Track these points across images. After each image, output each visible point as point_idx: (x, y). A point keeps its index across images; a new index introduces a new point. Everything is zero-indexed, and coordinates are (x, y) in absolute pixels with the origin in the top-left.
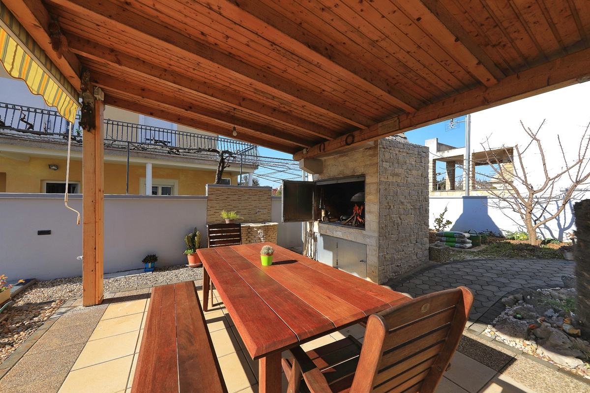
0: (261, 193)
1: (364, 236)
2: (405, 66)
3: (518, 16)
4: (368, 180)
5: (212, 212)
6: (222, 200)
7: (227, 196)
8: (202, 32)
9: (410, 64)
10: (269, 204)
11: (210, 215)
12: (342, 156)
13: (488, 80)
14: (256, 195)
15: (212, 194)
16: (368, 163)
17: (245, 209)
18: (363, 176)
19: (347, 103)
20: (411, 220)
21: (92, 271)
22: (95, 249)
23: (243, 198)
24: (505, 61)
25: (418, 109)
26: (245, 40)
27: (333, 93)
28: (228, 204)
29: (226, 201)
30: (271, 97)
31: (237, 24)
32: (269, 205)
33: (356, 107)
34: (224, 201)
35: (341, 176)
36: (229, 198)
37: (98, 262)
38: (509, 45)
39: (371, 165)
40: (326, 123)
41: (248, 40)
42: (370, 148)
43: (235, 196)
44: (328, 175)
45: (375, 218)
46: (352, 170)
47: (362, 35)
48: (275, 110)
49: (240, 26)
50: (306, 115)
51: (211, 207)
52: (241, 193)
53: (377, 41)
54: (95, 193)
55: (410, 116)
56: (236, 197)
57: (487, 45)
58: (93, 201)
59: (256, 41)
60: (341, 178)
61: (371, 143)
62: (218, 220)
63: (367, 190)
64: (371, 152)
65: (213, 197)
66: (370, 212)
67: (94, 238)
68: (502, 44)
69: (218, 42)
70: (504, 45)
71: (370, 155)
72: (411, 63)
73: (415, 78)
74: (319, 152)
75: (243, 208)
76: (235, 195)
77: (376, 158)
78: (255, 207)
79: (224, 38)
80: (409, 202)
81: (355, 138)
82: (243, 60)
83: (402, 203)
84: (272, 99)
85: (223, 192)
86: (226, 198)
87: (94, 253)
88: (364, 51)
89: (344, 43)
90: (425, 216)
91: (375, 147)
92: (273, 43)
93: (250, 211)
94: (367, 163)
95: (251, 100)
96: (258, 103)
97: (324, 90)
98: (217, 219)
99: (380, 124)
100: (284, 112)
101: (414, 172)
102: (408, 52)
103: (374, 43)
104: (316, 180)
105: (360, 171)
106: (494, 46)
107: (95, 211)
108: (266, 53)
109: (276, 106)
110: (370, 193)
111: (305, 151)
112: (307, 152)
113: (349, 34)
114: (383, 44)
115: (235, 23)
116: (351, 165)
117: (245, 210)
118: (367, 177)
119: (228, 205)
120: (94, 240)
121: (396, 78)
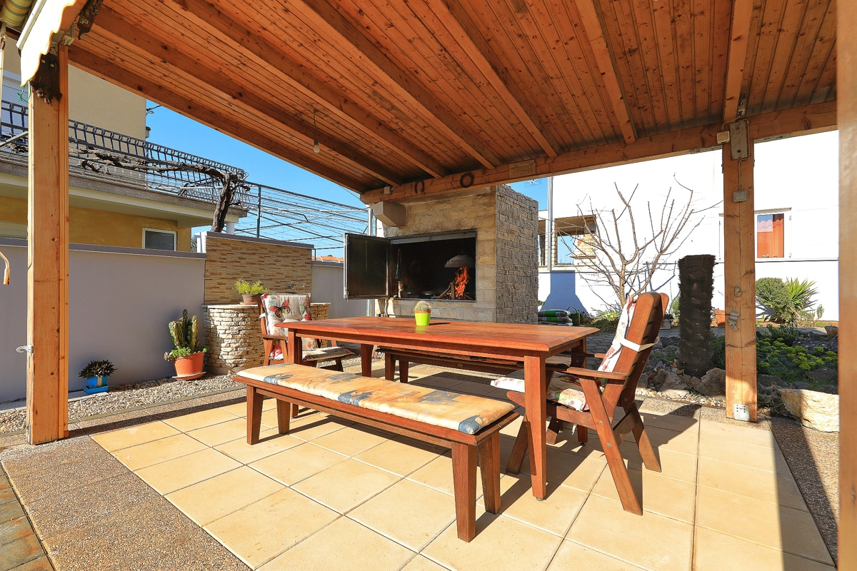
0: (296, 254)
1: (476, 310)
2: (563, 108)
3: (662, 90)
4: (481, 236)
5: (214, 283)
6: (232, 262)
7: (240, 256)
8: (360, 10)
9: (569, 107)
10: (308, 272)
11: (211, 288)
12: (441, 203)
13: (630, 137)
14: (288, 257)
15: (214, 250)
16: (482, 214)
17: (271, 279)
18: (474, 231)
19: (483, 133)
20: (523, 290)
21: (52, 374)
22: (58, 331)
23: (267, 260)
24: (642, 123)
25: (558, 155)
26: (410, 35)
27: (474, 118)
29: (239, 264)
30: (388, 106)
31: (418, 18)
32: (308, 275)
33: (489, 139)
34: (235, 264)
35: (439, 231)
36: (243, 259)
37: (63, 358)
38: (650, 110)
39: (485, 217)
40: (440, 153)
41: (415, 35)
42: (484, 195)
43: (254, 256)
44: (415, 229)
45: (491, 285)
46: (457, 223)
47: (541, 68)
48: (380, 124)
49: (420, 20)
50: (420, 138)
51: (212, 274)
52: (264, 251)
53: (552, 78)
54: (59, 224)
55: (548, 161)
56: (256, 258)
57: (635, 106)
58: (53, 239)
59: (426, 41)
60: (438, 234)
61: (487, 188)
62: (225, 298)
63: (479, 249)
64: (486, 200)
65: (215, 256)
66: (484, 278)
67: (55, 311)
68: (645, 108)
69: (373, 27)
70: (646, 110)
71: (485, 204)
72: (571, 106)
73: (567, 121)
74: (414, 193)
75: (268, 277)
76: (254, 254)
77: (493, 208)
78: (286, 277)
79: (386, 25)
80: (522, 268)
81: (475, 179)
82: (388, 55)
83: (516, 267)
84: (388, 110)
85: (234, 248)
87: (57, 340)
88: (535, 83)
89: (520, 71)
90: (535, 287)
91: (492, 194)
92: (445, 49)
93: (278, 283)
94: (479, 215)
95: (355, 104)
96: (362, 109)
97: (465, 113)
98: (222, 295)
99: (512, 166)
100: (391, 130)
101: (526, 231)
102: (573, 95)
103: (547, 79)
104: (391, 235)
105: (469, 224)
106: (639, 108)
107: (58, 259)
108: (426, 56)
109: (386, 120)
110: (484, 254)
111: (387, 190)
112: (392, 192)
113: (531, 65)
114: (556, 82)
115: (416, 16)
116: (455, 216)
117: (271, 282)
118: (479, 233)
119: (242, 272)
120: (57, 314)
121: (550, 117)
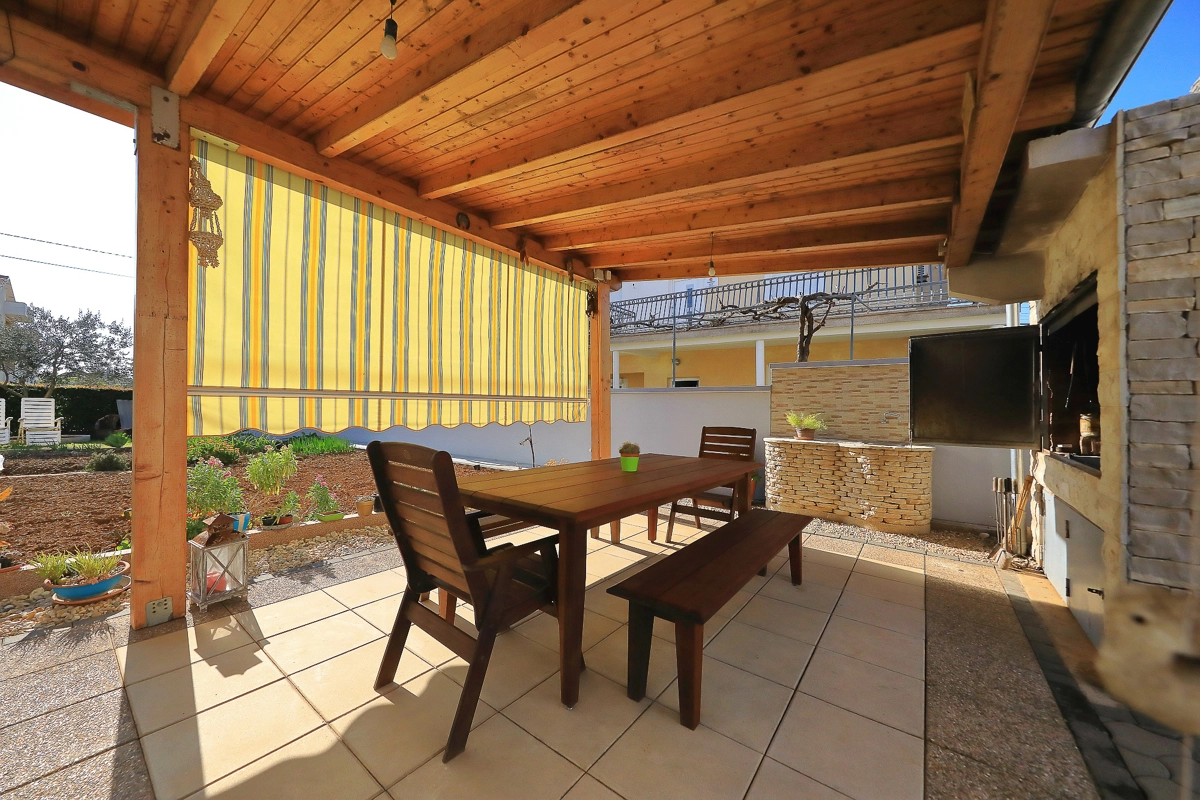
1: (1098, 498)
5: (780, 415)
6: (800, 392)
7: (809, 384)
11: (777, 420)
14: (880, 379)
15: (780, 381)
16: (1100, 225)
28: (812, 399)
29: (807, 394)
34: (802, 394)
35: (1066, 292)
36: (813, 387)
39: (1105, 232)
43: (827, 383)
44: (1050, 299)
46: (1077, 267)
51: (778, 405)
56: (829, 386)
64: (1102, 184)
71: (1103, 196)
75: (848, 408)
76: (827, 380)
78: (880, 406)
85: (801, 377)
86: (808, 387)
93: (864, 414)
94: (1098, 230)
98: (788, 427)
104: (1039, 319)
105: (1087, 263)
116: (1076, 248)
117: (852, 413)
